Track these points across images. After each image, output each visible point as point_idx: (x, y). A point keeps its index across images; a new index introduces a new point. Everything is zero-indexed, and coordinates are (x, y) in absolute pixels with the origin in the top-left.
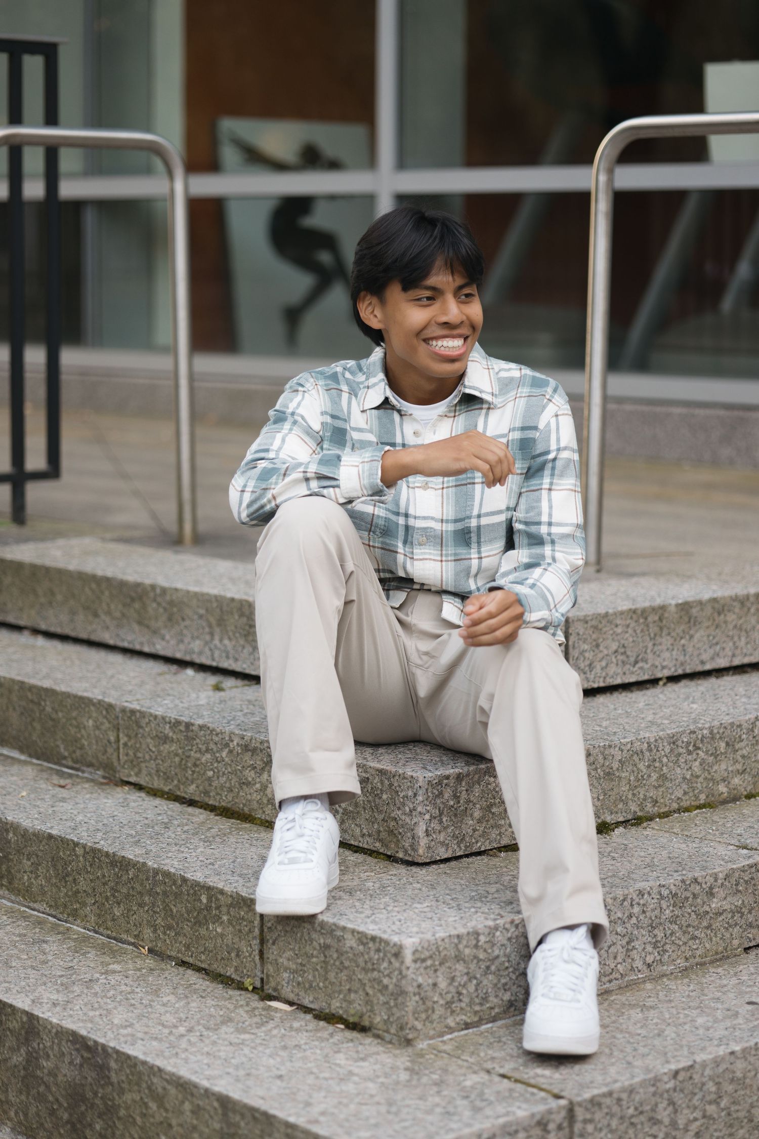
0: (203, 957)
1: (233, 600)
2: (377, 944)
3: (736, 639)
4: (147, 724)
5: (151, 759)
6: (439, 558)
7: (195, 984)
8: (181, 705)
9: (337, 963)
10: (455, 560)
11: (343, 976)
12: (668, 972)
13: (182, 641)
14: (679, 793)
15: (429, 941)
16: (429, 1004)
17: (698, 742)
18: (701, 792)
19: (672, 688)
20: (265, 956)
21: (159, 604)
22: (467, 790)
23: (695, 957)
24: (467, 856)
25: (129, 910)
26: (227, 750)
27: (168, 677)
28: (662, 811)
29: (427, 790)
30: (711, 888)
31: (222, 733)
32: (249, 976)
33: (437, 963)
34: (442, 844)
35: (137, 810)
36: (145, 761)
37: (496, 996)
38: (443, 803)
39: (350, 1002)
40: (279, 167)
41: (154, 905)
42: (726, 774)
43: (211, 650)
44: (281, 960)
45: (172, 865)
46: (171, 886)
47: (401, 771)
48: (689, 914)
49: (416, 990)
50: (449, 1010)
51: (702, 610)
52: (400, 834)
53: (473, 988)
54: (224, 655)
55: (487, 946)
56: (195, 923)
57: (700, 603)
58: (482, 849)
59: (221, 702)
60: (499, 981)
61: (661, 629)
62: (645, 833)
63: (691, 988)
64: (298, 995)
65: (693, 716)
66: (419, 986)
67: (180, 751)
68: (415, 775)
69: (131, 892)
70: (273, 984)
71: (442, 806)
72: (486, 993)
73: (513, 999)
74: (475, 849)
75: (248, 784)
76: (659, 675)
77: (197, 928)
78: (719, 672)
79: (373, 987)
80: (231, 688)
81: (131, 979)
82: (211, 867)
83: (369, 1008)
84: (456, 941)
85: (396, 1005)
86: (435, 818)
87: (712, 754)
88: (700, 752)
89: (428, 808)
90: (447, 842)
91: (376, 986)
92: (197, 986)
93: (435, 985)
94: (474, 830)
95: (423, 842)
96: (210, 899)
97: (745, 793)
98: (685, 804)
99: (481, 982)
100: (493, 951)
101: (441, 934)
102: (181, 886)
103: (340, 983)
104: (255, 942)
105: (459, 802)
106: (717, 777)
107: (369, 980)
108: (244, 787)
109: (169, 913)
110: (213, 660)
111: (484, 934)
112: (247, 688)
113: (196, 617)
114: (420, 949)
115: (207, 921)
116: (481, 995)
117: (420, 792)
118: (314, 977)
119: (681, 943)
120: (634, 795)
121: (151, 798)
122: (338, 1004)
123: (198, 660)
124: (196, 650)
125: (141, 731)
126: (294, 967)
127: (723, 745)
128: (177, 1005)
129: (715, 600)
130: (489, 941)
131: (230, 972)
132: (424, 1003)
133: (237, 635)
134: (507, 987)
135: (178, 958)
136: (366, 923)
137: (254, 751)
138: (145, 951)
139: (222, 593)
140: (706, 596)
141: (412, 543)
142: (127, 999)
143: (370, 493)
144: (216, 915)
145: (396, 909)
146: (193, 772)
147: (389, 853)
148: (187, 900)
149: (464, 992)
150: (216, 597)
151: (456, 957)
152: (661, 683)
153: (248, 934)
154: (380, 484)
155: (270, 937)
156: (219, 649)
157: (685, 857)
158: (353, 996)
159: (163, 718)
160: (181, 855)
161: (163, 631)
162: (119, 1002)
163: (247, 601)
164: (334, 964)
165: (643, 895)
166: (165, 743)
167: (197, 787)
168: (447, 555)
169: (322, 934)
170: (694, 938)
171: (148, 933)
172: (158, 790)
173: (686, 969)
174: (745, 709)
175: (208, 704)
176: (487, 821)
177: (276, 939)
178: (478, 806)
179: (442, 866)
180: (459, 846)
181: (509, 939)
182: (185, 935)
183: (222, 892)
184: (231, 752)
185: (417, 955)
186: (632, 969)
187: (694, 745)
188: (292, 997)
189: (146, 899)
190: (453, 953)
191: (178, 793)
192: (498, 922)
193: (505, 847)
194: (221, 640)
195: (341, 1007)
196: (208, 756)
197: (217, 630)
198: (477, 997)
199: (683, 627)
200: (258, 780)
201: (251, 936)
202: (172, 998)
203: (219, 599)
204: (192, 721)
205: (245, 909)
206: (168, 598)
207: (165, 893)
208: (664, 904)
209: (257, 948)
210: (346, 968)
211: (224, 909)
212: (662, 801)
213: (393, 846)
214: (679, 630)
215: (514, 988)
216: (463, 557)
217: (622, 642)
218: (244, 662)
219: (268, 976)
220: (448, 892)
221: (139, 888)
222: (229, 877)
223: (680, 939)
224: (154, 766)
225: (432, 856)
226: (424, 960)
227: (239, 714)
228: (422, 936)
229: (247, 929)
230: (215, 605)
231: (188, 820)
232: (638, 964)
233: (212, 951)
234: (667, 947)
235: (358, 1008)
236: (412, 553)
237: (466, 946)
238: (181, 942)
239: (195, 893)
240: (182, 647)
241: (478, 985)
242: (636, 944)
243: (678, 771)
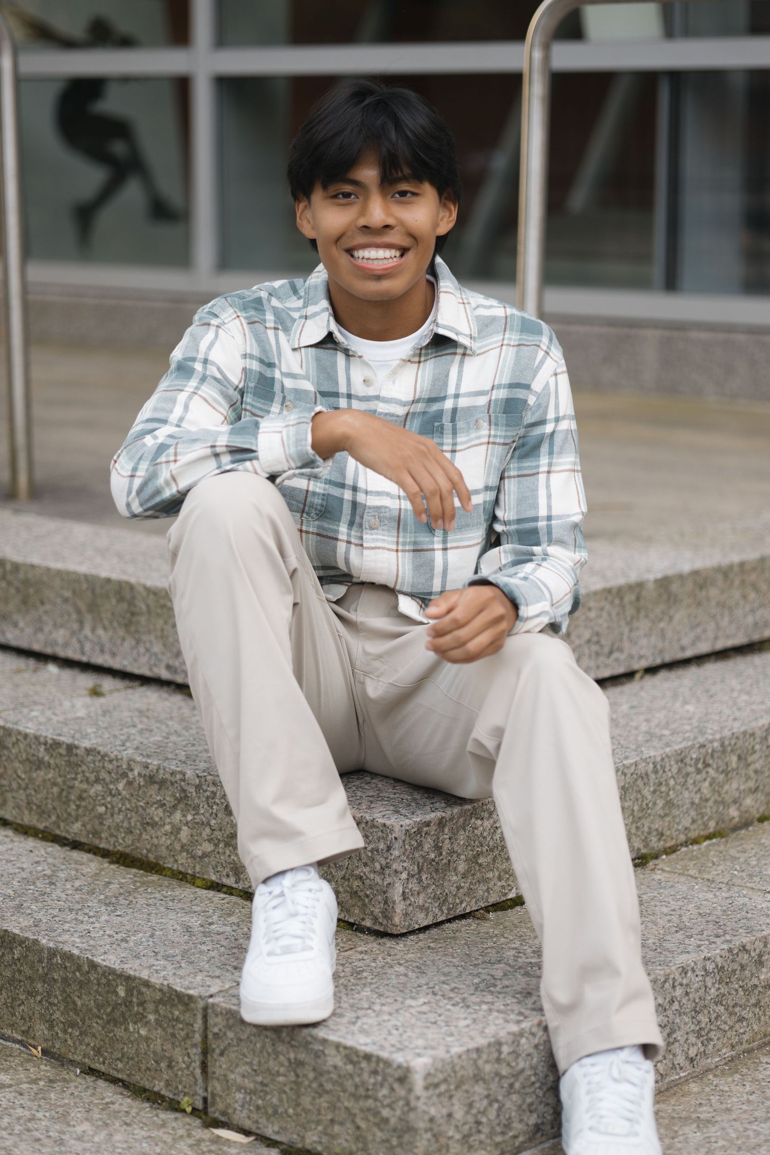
0: (120, 1065)
1: (108, 581)
2: (373, 1065)
3: (718, 617)
4: (14, 744)
5: (20, 787)
6: (394, 547)
7: (113, 1103)
8: (55, 719)
9: (315, 1085)
10: (414, 551)
11: (323, 1102)
12: (713, 1066)
13: (41, 630)
14: (687, 822)
15: (443, 1060)
16: (443, 1141)
17: (708, 757)
18: (710, 818)
19: (651, 682)
20: (210, 1070)
21: (9, 584)
22: (450, 839)
23: (741, 1044)
24: (449, 921)
25: (14, 999)
26: (125, 781)
27: (26, 675)
28: (668, 845)
29: (404, 841)
30: (760, 956)
31: (117, 760)
32: (185, 1094)
33: (452, 1087)
34: (422, 908)
35: (7, 857)
36: (12, 790)
37: (521, 1121)
38: (423, 857)
39: (333, 1137)
40: (68, 44)
41: (49, 995)
42: (737, 795)
43: (80, 641)
44: (232, 1076)
45: (73, 944)
46: (74, 972)
47: (368, 818)
48: (737, 990)
49: (428, 1125)
50: (466, 1146)
51: (683, 585)
52: (367, 896)
53: (494, 1113)
54: (97, 648)
55: (510, 1058)
56: (108, 1022)
57: (681, 577)
58: (468, 911)
59: (105, 713)
60: (524, 1101)
61: (638, 610)
62: (657, 877)
63: (748, 1088)
64: (257, 1122)
65: (695, 722)
66: (432, 1120)
67: (59, 780)
68: (388, 823)
69: (17, 975)
70: (221, 1106)
71: (421, 861)
72: (510, 1118)
73: (539, 1121)
74: (459, 911)
75: (154, 825)
76: (636, 666)
77: (111, 1026)
78: (699, 659)
79: (366, 1119)
80: (111, 692)
81: (26, 1097)
82: (124, 945)
83: (360, 1145)
84: (474, 1056)
85: (400, 1145)
86: (413, 876)
87: (723, 772)
88: (710, 770)
89: (405, 864)
90: (427, 905)
91: (371, 1118)
92: (116, 1107)
93: (450, 1115)
94: (459, 888)
95: (400, 907)
96: (129, 991)
97: (757, 816)
98: (693, 835)
99: (503, 1105)
100: (517, 1064)
101: (456, 1050)
102: (88, 973)
103: (319, 1110)
104: (194, 1050)
105: (441, 854)
106: (728, 799)
107: (361, 1110)
108: (149, 828)
109: (71, 1006)
110: (83, 653)
111: (507, 1043)
112: (130, 691)
113: (59, 601)
114: (432, 1071)
115: (125, 1019)
116: (504, 1122)
117: (396, 845)
118: (281, 1100)
119: (727, 1028)
120: (637, 828)
121: (22, 838)
122: (315, 1138)
123: (62, 653)
124: (60, 640)
125: (6, 752)
126: (252, 1086)
127: (734, 759)
128: (96, 1139)
129: (696, 573)
130: (513, 1052)
131: (159, 1086)
132: (437, 1141)
133: (115, 624)
134: (533, 1108)
135: (84, 1064)
136: (353, 1034)
137: (162, 783)
138: (38, 1052)
139: (94, 571)
140: (686, 568)
141: (361, 525)
142: (28, 1130)
143: (299, 464)
144: (138, 1013)
145: (385, 1008)
146: (78, 807)
147: (351, 920)
148: (97, 991)
149: (484, 1120)
150: (86, 577)
151: (475, 1076)
152: (638, 676)
153: (184, 1040)
154: (311, 451)
155: (216, 1046)
156: (91, 641)
157: (719, 913)
158: (337, 1129)
159: (37, 738)
160: (81, 927)
161: (16, 617)
162: (19, 1135)
163: (128, 583)
164: (310, 1086)
165: (686, 973)
166: (39, 768)
167: (84, 825)
168: (404, 544)
169: (292, 1046)
170: (741, 1019)
171: (41, 1029)
172: (30, 828)
173: (732, 1060)
174: (753, 711)
175: (89, 716)
176: (473, 875)
177: (225, 1049)
178: (463, 857)
179: (421, 936)
180: (441, 910)
181: (536, 1047)
182: (94, 1035)
183: (147, 984)
184: (130, 783)
185: (430, 1080)
186: (673, 1067)
187: (704, 762)
188: (248, 1124)
189: (39, 986)
190: (471, 1072)
191: (58, 832)
192: (523, 1025)
193: (493, 905)
194: (93, 630)
195: (320, 1142)
196: (99, 787)
197: (88, 618)
198: (499, 1124)
199: (662, 607)
200: (168, 820)
201: (189, 1042)
202: (86, 1126)
203: (91, 581)
204: (76, 743)
205: (181, 1007)
206: (21, 576)
207: (65, 980)
208: (709, 983)
209: (197, 1059)
210: (327, 1092)
211: (150, 1006)
212: (668, 833)
213: (357, 911)
214: (658, 611)
215: (542, 1108)
216: (425, 547)
217: (596, 628)
218: (124, 658)
219: (213, 1095)
220: (443, 978)
221: (29, 972)
222: (152, 961)
223: (725, 1023)
224: (24, 797)
225: (410, 925)
226: (436, 1086)
227: (133, 731)
228: (432, 1052)
229: (183, 1033)
230: (85, 586)
231: (77, 870)
232: (680, 1059)
233: (132, 1059)
234: (712, 1035)
235: (345, 1144)
236: (361, 538)
237: (487, 1062)
238: (88, 1045)
239: (108, 983)
240: (41, 636)
241: (500, 1109)
242: (678, 1035)
243: (686, 794)
